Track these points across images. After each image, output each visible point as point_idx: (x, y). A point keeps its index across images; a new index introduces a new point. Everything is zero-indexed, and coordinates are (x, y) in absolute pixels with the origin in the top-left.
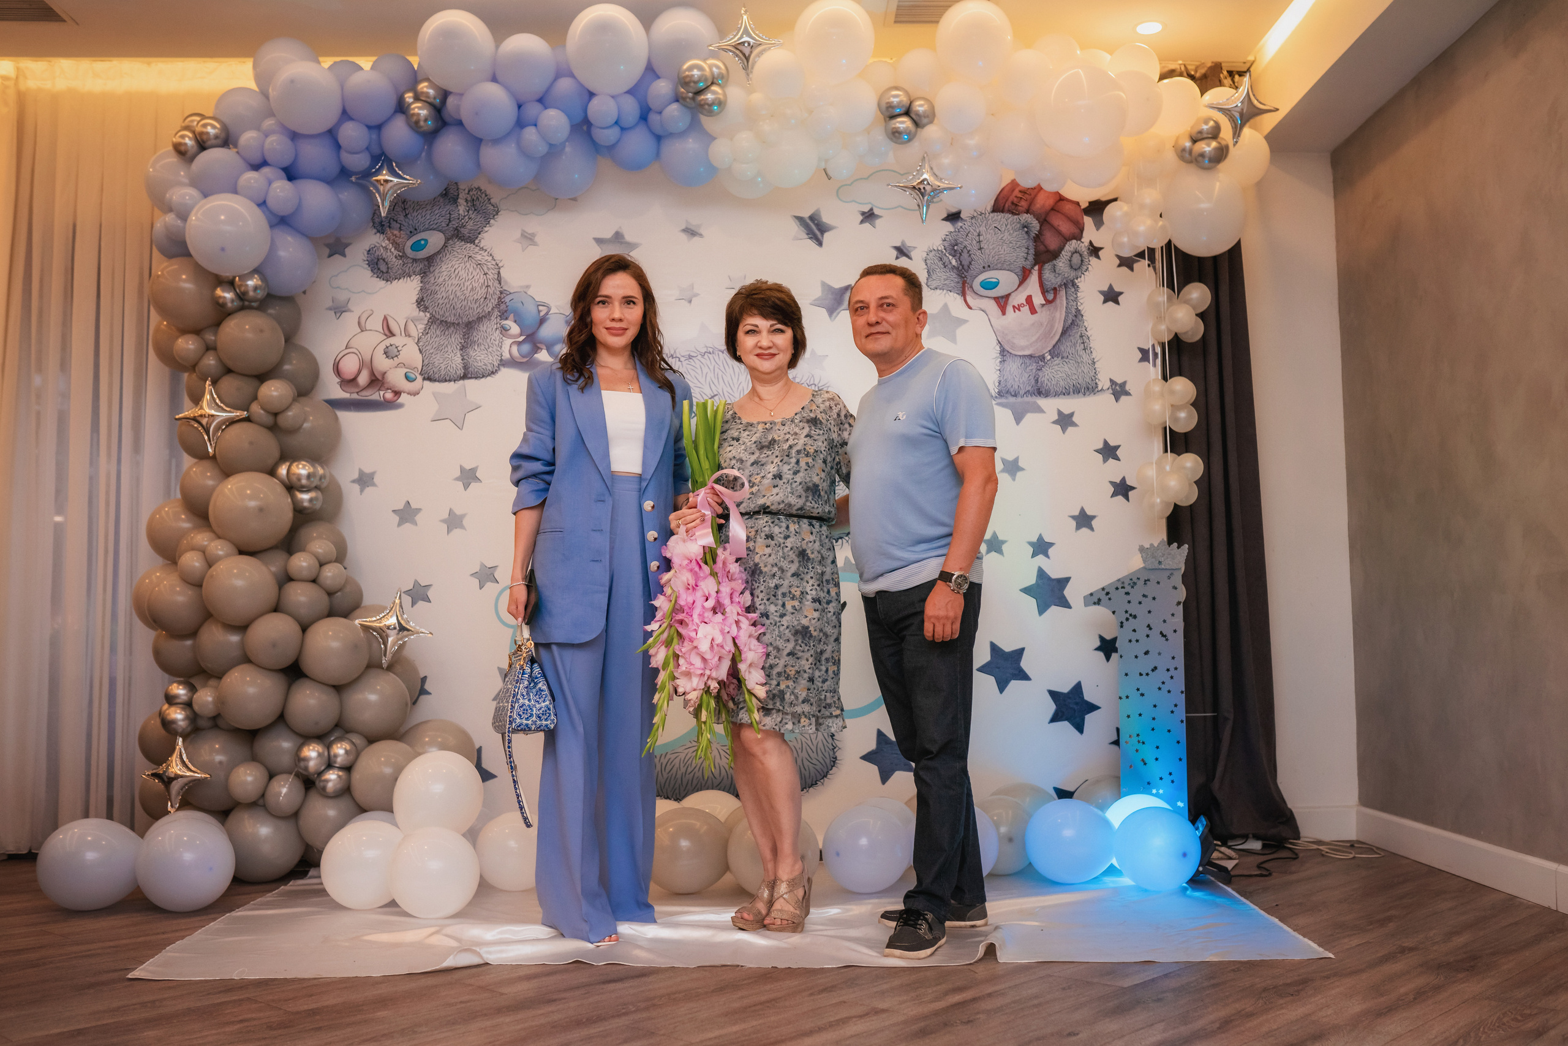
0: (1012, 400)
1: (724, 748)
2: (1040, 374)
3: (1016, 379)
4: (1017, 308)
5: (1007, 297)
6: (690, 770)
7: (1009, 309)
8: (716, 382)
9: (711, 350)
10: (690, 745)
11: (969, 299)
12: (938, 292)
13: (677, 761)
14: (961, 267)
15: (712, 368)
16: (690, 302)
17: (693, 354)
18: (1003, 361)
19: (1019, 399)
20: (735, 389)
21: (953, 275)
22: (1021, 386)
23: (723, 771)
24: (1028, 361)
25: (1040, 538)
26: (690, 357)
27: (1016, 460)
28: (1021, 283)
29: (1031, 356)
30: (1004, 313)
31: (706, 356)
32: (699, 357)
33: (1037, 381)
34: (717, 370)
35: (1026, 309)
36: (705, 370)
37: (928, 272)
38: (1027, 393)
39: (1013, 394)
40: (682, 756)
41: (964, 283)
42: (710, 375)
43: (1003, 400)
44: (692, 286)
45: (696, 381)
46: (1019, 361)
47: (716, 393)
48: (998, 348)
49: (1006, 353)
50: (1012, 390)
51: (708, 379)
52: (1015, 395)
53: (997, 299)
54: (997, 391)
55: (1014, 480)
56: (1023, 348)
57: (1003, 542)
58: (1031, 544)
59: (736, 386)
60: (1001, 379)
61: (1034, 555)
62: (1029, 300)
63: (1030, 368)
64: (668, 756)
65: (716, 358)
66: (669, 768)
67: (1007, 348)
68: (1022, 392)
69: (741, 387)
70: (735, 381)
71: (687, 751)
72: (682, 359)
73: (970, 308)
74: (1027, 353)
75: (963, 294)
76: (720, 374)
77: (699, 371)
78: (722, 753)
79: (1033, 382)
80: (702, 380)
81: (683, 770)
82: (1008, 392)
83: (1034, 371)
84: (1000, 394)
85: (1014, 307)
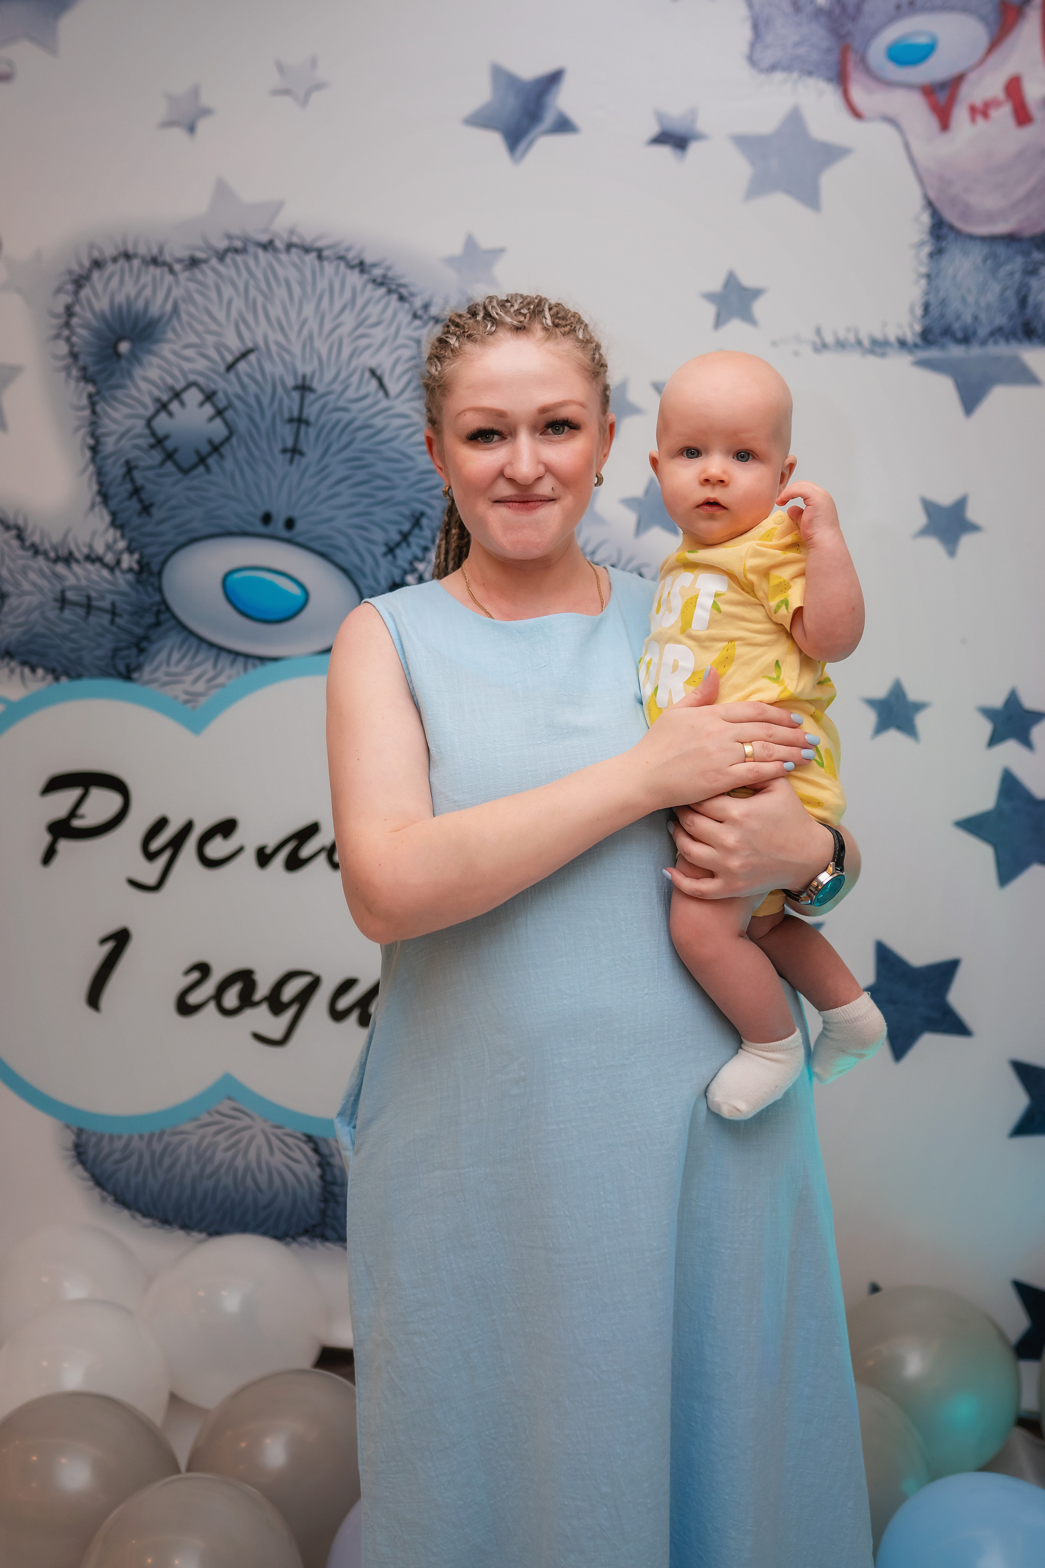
0: (956, 351)
1: (279, 1132)
2: (1034, 283)
3: (971, 299)
4: (981, 111)
5: (954, 84)
6: (209, 1169)
7: (960, 115)
8: (250, 318)
9: (238, 244)
10: (206, 1118)
11: (857, 94)
12: (778, 76)
13: (184, 1149)
14: (838, 11)
15: (241, 286)
16: (191, 129)
17: (200, 255)
18: (937, 253)
19: (975, 351)
20: (293, 336)
21: (819, 34)
22: (983, 316)
23: (276, 1178)
24: (1002, 251)
25: (1013, 700)
26: (193, 263)
27: (961, 505)
28: (995, 43)
29: (1010, 239)
30: (945, 122)
31: (228, 260)
32: (214, 262)
33: (1023, 302)
34: (252, 292)
35: (1004, 114)
36: (228, 291)
37: (756, 27)
38: (999, 333)
39: (960, 335)
40: (194, 1140)
41: (845, 51)
42: (238, 304)
43: (933, 353)
44: (196, 93)
45: (206, 318)
46: (978, 252)
47: (250, 345)
48: (926, 219)
49: (945, 231)
50: (956, 326)
51: (234, 314)
52: (966, 339)
53: (929, 91)
54: (918, 328)
55: (952, 553)
56: (990, 217)
57: (919, 707)
58: (989, 713)
59: (296, 328)
60: (932, 299)
61: (995, 740)
62: (1014, 88)
63: (1008, 268)
64: (166, 1138)
65: (251, 263)
66: (167, 1161)
67: (950, 216)
68: (983, 332)
69: (305, 332)
70: (293, 314)
71: (201, 1131)
72: (177, 267)
73: (856, 114)
74: (1001, 228)
75: (841, 79)
76: (260, 300)
77: (213, 295)
78: (275, 1142)
79: (1013, 304)
80: (221, 316)
81: (196, 1168)
82: (947, 332)
83: (1017, 276)
84: (927, 337)
85: (973, 110)
